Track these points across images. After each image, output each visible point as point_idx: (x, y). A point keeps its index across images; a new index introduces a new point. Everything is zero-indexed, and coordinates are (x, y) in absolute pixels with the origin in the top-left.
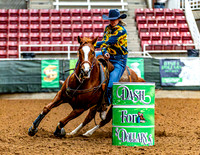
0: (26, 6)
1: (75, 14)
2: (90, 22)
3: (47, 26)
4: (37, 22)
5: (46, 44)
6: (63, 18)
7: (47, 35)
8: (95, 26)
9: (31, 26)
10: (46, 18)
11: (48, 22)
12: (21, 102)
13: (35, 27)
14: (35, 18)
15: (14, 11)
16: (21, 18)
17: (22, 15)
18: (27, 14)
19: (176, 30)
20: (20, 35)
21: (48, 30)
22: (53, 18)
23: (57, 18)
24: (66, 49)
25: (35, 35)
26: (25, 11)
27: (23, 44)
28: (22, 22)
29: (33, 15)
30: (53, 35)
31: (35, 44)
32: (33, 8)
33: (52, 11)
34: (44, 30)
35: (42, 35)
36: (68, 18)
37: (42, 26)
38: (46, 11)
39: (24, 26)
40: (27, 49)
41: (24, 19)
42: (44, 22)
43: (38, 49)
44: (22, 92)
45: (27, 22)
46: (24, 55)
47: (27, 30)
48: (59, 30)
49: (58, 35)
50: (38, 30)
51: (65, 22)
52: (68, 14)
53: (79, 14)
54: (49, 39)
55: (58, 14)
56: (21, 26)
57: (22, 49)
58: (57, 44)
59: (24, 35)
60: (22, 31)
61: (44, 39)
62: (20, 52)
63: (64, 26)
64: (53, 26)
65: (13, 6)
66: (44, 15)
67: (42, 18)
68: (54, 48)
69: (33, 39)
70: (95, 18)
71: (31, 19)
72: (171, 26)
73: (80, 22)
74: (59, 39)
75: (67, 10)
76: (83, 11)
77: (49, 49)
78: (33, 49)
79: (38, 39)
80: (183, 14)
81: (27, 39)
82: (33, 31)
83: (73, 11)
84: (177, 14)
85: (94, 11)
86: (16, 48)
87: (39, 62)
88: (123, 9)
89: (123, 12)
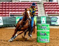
0: (11, 1)
3: (17, 7)
4: (15, 6)
5: (17, 12)
6: (22, 5)
9: (13, 7)
10: (17, 5)
11: (18, 6)
13: (14, 7)
14: (14, 5)
15: (8, 3)
16: (10, 5)
17: (10, 4)
19: (56, 8)
20: (10, 10)
21: (18, 8)
22: (19, 5)
23: (21, 5)
26: (11, 3)
27: (11, 12)
28: (10, 6)
30: (19, 10)
31: (14, 12)
32: (14, 2)
33: (19, 3)
34: (17, 8)
39: (11, 7)
40: (12, 14)
41: (11, 5)
43: (15, 14)
44: (10, 27)
46: (11, 16)
47: (12, 8)
48: (21, 8)
49: (21, 10)
51: (23, 6)
53: (27, 3)
54: (18, 11)
55: (21, 3)
56: (10, 7)
57: (10, 14)
58: (21, 12)
59: (11, 10)
61: (17, 11)
62: (10, 15)
65: (8, 1)
66: (17, 4)
67: (16, 5)
68: (20, 14)
69: (14, 11)
71: (13, 5)
72: (54, 7)
75: (24, 2)
76: (28, 2)
77: (18, 14)
78: (14, 14)
79: (15, 11)
80: (57, 3)
81: (12, 11)
82: (14, 8)
83: (25, 2)
85: (31, 3)
88: (40, 2)
89: (40, 3)
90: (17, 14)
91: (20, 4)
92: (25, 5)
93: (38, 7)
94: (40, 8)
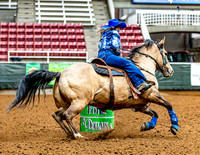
0: (14, 20)
1: (53, 27)
2: (65, 33)
3: (31, 36)
4: (23, 33)
5: (30, 51)
6: (44, 30)
7: (31, 43)
8: (70, 37)
9: (19, 36)
10: (30, 30)
11: (32, 33)
12: (9, 96)
13: (22, 36)
14: (22, 30)
15: (5, 24)
16: (10, 30)
17: (11, 27)
18: (15, 27)
19: (134, 41)
20: (10, 43)
21: (32, 40)
22: (35, 30)
23: (39, 30)
24: (46, 54)
25: (22, 43)
26: (13, 24)
27: (12, 51)
28: (11, 33)
29: (20, 27)
30: (36, 43)
31: (21, 51)
32: (20, 22)
33: (35, 24)
34: (28, 40)
35: (27, 43)
36: (48, 30)
37: (27, 36)
38: (30, 24)
39: (13, 36)
40: (15, 54)
41: (13, 30)
42: (29, 33)
43: (24, 54)
44: (10, 89)
45: (15, 33)
46: (12, 59)
47: (15, 39)
48: (41, 39)
49: (40, 43)
50: (24, 40)
51: (45, 33)
52: (48, 27)
53: (57, 27)
54: (32, 46)
55: (40, 27)
56: (10, 36)
57: (11, 54)
58: (39, 51)
59: (13, 43)
60: (11, 40)
61: (28, 47)
62: (9, 57)
63: (44, 37)
64: (36, 36)
65: (4, 20)
66: (28, 27)
67: (27, 30)
68: (37, 54)
69: (20, 46)
70: (69, 31)
71: (19, 30)
72: (130, 38)
73: (57, 33)
74: (41, 46)
75: (48, 24)
76: (60, 24)
77: (33, 54)
78: (20, 54)
79: (23, 46)
80: (139, 28)
81: (15, 46)
82: (20, 40)
83: (52, 24)
84: (135, 29)
85: (69, 25)
86: (6, 53)
87: (24, 65)
88: (92, 24)
89: (92, 26)
90: (28, 54)
91: (37, 27)
92: (52, 30)
93: (87, 38)
94: (93, 40)
